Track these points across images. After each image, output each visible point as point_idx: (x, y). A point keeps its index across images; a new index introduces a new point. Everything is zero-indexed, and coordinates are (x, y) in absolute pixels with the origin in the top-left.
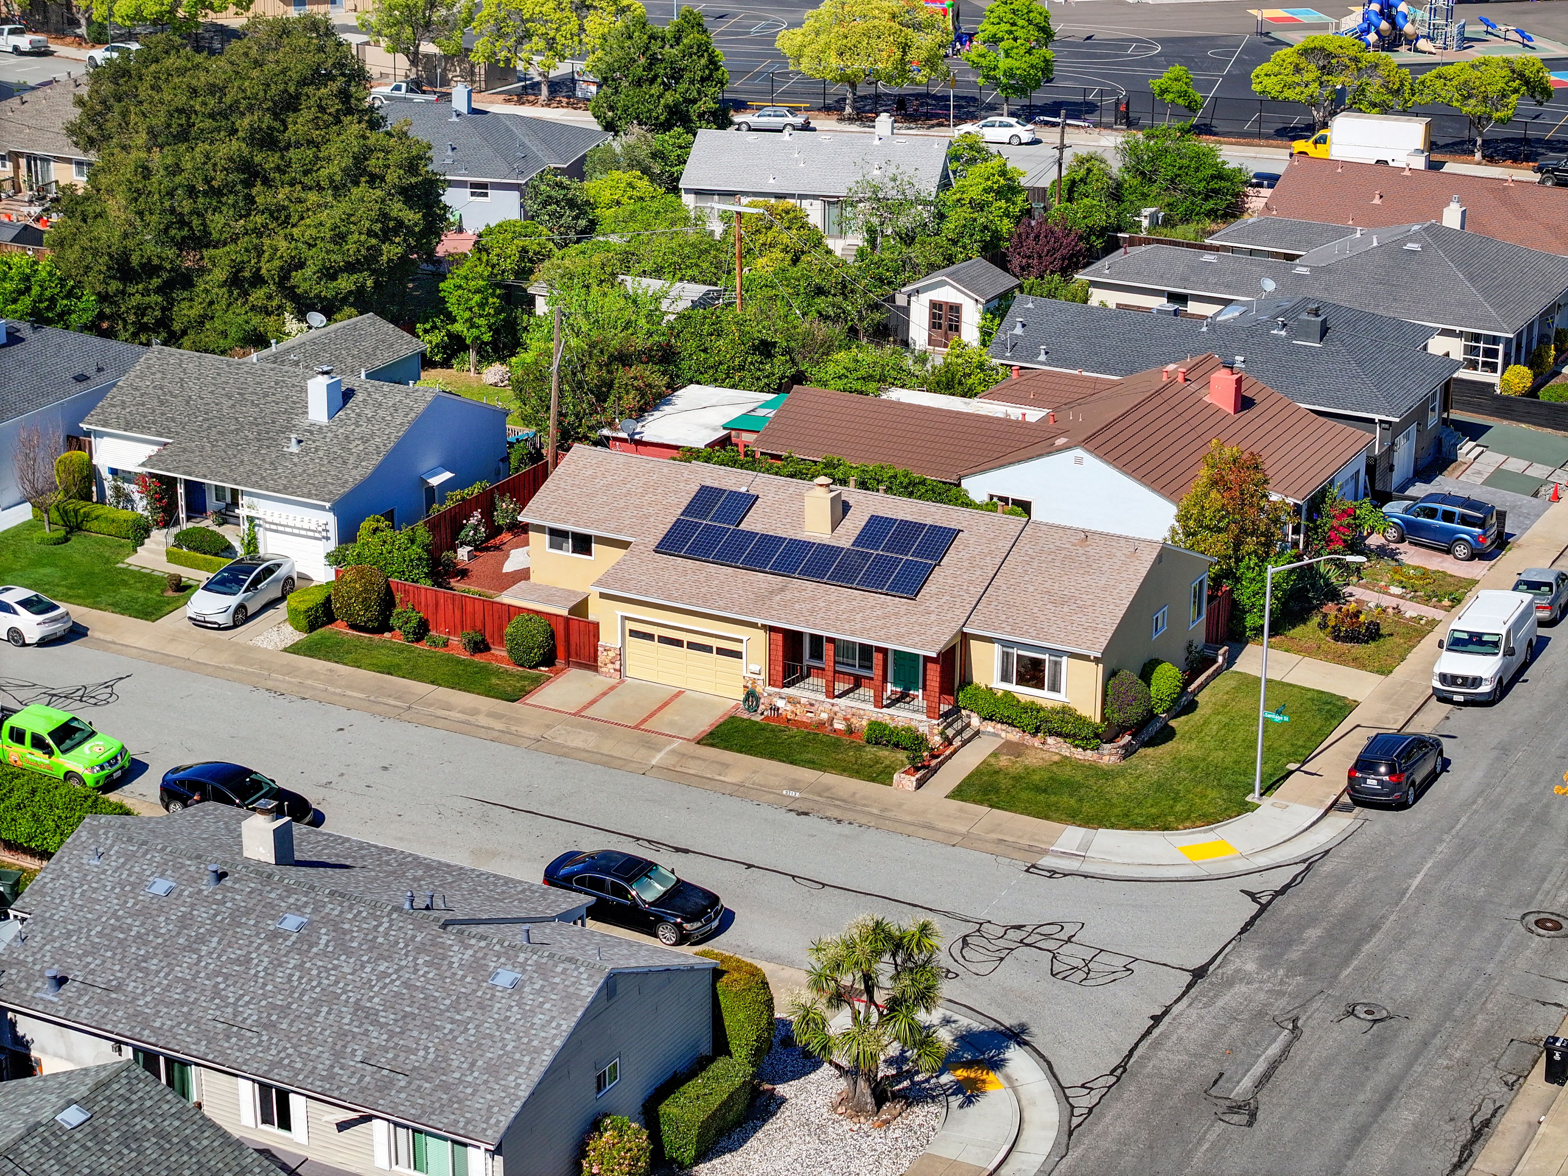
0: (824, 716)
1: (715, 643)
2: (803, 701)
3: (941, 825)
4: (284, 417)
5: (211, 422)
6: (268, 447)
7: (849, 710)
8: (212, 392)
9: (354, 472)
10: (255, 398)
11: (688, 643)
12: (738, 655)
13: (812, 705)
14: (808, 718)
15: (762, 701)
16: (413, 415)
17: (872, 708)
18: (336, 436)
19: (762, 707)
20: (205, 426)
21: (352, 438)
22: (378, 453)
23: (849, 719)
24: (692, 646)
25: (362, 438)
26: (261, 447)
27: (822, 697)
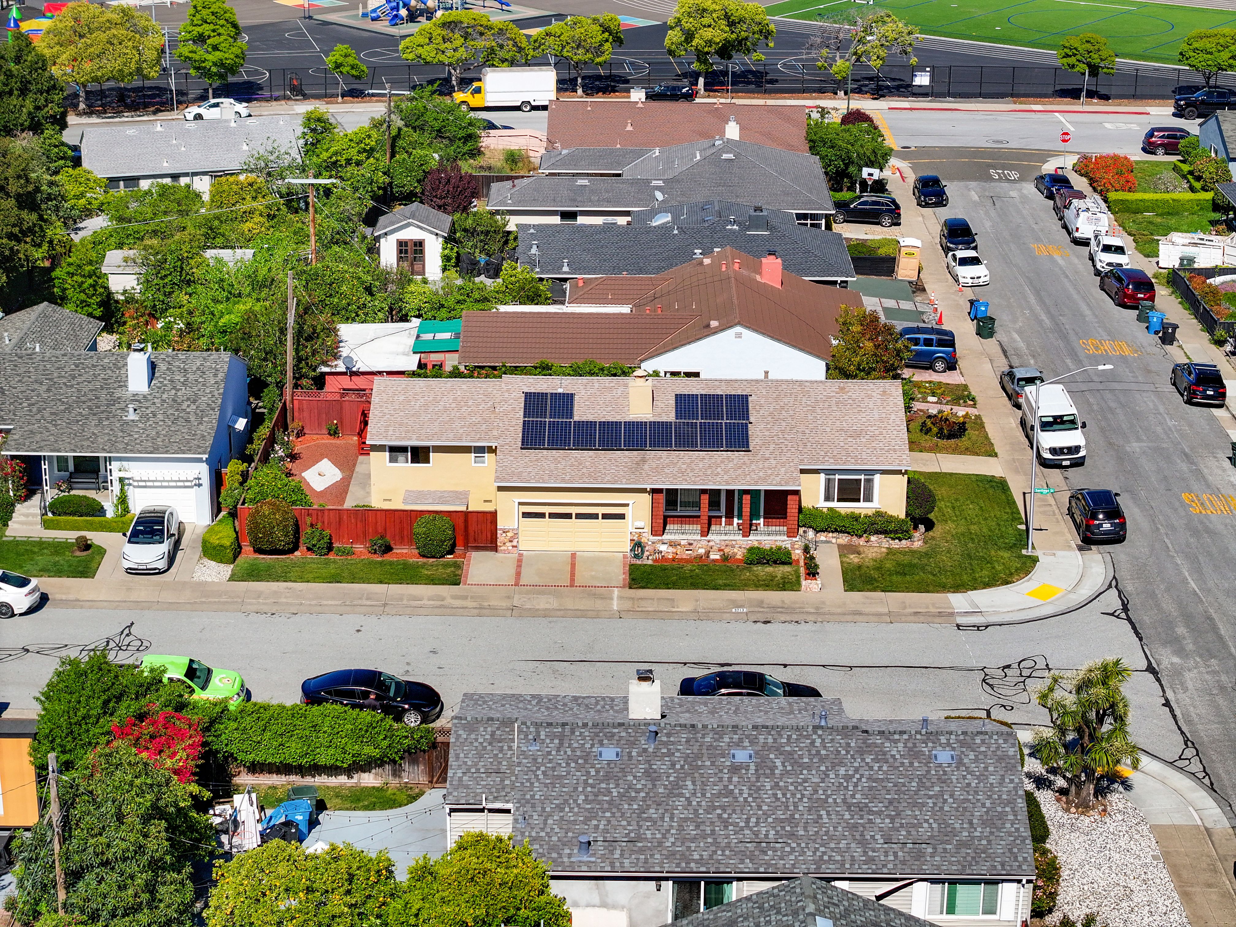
0: (702, 551)
1: (600, 511)
2: (683, 543)
3: (867, 610)
4: (105, 392)
5: (37, 406)
6: (108, 419)
7: (723, 543)
8: (20, 381)
9: (202, 427)
10: (65, 380)
11: (577, 514)
12: (622, 517)
13: (690, 544)
14: (687, 555)
15: (647, 548)
16: (221, 376)
17: (740, 537)
18: (164, 401)
19: (646, 553)
20: (34, 410)
21: (179, 401)
22: (213, 409)
23: (722, 550)
24: (579, 516)
25: (188, 399)
26: (100, 420)
27: (698, 537)
